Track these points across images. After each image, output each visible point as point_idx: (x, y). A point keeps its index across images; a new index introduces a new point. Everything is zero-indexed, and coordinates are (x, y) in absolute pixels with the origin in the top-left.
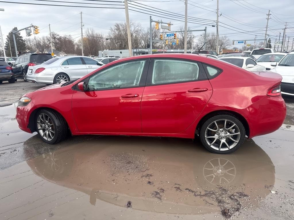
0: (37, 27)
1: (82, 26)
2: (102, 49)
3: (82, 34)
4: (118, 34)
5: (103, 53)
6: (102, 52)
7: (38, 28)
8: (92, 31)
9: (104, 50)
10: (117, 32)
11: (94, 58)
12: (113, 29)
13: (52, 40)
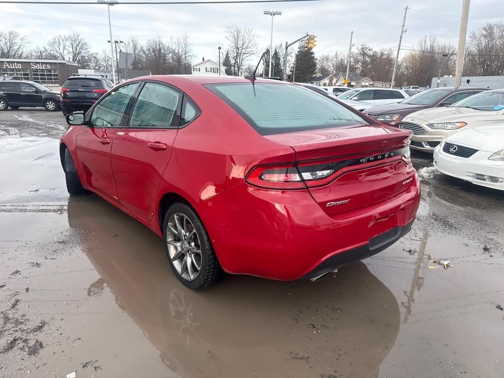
0: (314, 36)
1: (402, 32)
2: (439, 75)
3: (399, 47)
4: (487, 46)
5: (439, 81)
6: (439, 79)
7: (315, 39)
8: (432, 40)
9: (445, 76)
10: (484, 42)
11: (418, 90)
12: (478, 36)
13: (360, 58)
